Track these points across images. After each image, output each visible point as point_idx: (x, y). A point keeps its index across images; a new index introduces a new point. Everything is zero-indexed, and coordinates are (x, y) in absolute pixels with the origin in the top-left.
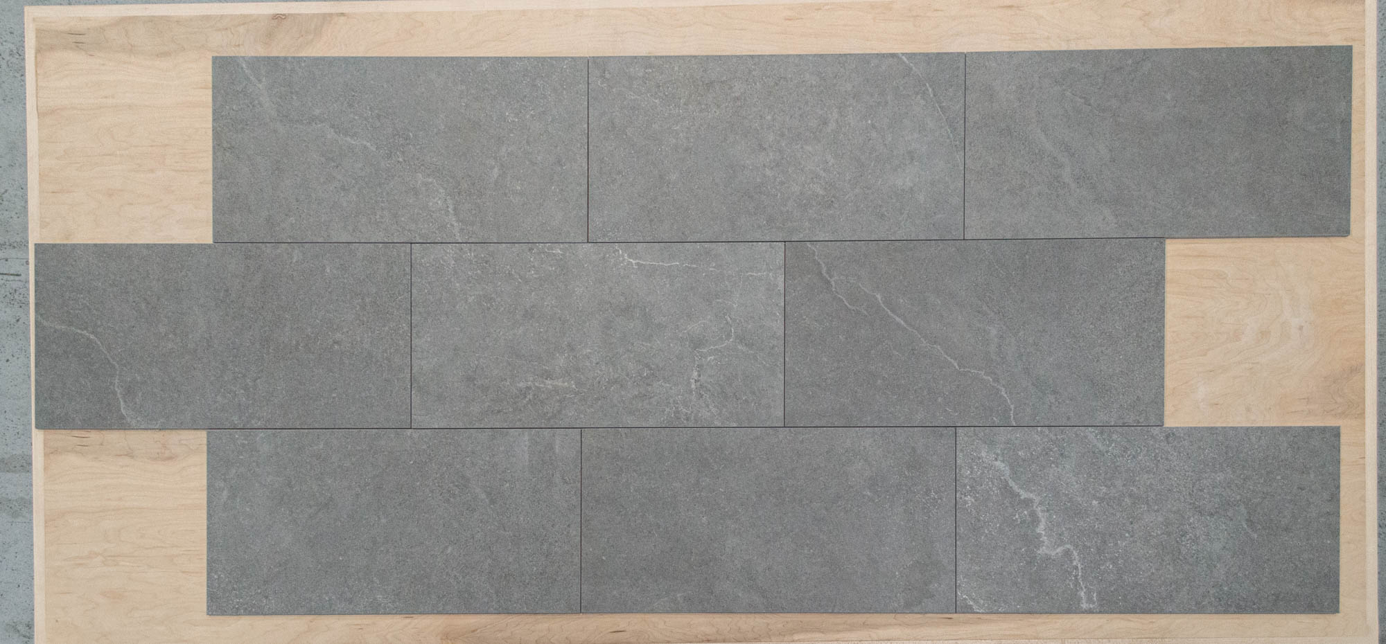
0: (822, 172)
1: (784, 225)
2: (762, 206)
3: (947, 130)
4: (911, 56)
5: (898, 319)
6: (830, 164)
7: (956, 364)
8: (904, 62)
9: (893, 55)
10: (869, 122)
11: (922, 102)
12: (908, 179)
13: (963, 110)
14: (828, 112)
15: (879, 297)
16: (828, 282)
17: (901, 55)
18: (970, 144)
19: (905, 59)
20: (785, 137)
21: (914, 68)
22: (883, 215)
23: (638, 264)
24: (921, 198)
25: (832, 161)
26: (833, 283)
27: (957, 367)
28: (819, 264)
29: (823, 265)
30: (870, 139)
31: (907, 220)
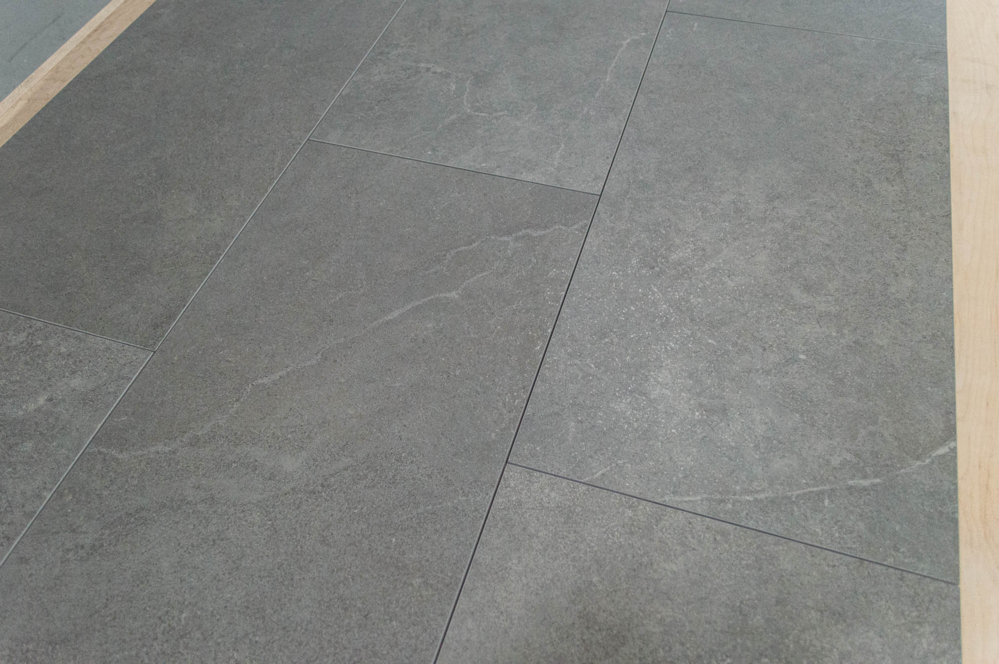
0: (713, 265)
1: (629, 198)
2: (670, 179)
3: (763, 490)
4: (949, 464)
5: (396, 314)
6: (725, 279)
7: (265, 380)
8: (934, 448)
9: (951, 432)
10: (802, 357)
11: (836, 461)
12: (668, 392)
13: (807, 539)
14: (830, 298)
15: (454, 295)
16: (509, 233)
17: (952, 445)
18: (724, 534)
19: (942, 450)
20: (789, 230)
21: (918, 463)
22: (605, 335)
23: (622, 45)
24: (621, 406)
25: (731, 284)
26: (505, 238)
27: (260, 381)
28: (546, 227)
29: (541, 233)
30: (765, 350)
31: (581, 370)
